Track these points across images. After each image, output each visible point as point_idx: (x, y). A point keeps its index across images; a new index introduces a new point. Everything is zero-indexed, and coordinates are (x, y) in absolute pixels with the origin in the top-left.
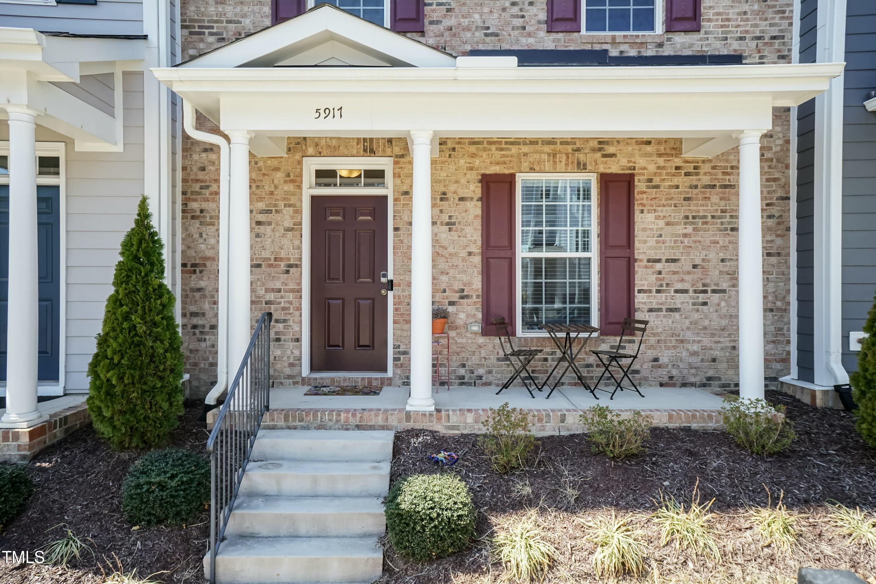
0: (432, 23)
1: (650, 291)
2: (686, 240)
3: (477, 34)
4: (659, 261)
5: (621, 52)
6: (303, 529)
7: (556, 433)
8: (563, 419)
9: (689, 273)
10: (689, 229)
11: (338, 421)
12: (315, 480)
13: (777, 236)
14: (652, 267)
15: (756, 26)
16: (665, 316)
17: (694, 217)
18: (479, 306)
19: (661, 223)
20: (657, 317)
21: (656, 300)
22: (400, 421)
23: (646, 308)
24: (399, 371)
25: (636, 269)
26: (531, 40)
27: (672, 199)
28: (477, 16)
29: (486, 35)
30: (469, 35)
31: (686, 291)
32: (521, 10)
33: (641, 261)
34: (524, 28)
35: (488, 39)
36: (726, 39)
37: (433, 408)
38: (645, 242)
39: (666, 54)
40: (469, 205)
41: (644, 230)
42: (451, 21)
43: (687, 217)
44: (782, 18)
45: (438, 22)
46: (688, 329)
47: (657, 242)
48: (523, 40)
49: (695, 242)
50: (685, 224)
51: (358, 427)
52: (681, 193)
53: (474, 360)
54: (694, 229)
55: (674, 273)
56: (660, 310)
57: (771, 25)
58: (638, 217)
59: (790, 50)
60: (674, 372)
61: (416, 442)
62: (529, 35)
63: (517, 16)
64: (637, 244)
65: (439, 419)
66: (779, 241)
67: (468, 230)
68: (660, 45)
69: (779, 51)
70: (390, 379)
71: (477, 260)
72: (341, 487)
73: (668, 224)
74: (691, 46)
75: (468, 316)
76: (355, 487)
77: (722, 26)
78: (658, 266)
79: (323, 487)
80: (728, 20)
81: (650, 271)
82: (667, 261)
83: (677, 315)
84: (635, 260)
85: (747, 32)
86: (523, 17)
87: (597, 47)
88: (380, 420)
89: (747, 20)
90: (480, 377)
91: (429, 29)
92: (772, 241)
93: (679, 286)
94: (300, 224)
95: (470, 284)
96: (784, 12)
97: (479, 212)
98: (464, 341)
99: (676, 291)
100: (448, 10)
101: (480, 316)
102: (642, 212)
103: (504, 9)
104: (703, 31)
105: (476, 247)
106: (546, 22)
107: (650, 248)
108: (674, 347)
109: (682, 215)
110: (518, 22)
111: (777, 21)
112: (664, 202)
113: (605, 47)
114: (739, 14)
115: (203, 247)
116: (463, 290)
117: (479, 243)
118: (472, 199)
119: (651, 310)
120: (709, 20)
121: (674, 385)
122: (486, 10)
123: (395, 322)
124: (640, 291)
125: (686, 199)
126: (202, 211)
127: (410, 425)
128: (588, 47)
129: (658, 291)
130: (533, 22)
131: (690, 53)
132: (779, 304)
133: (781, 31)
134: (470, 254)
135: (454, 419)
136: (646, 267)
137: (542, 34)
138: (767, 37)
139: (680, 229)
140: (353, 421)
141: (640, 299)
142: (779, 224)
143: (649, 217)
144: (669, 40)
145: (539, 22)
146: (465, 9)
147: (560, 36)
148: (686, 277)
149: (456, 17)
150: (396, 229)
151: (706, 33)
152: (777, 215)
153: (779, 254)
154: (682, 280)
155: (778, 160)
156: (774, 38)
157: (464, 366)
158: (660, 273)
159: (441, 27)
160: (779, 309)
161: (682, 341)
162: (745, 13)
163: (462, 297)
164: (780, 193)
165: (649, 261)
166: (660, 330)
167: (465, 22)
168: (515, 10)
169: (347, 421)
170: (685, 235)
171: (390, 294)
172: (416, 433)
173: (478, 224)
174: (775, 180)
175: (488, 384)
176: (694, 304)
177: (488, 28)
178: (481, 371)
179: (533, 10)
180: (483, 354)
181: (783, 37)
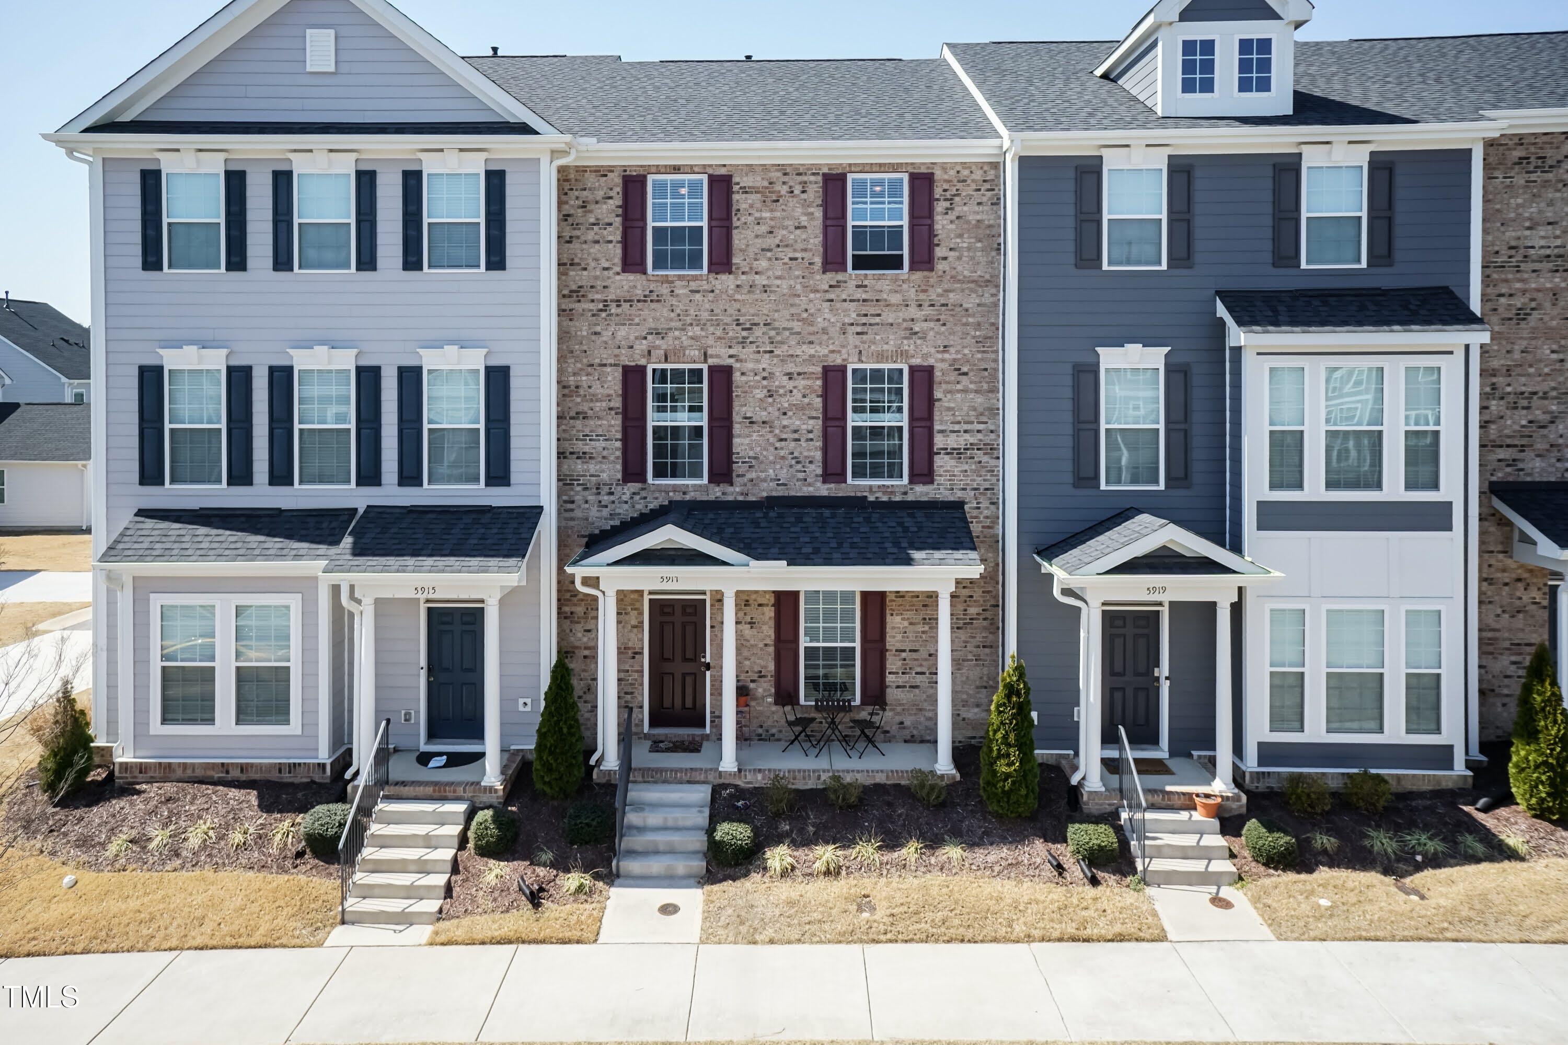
0: (738, 476)
1: (897, 673)
2: (924, 636)
3: (771, 484)
4: (904, 651)
5: (877, 498)
6: (661, 848)
7: (814, 787)
8: (819, 778)
9: (926, 660)
10: (926, 628)
11: (676, 778)
12: (666, 819)
13: (990, 633)
14: (899, 655)
15: (974, 480)
16: (908, 692)
17: (930, 619)
18: (773, 683)
19: (906, 623)
20: (902, 692)
21: (902, 679)
22: (715, 778)
23: (894, 685)
24: (714, 730)
25: (888, 656)
26: (811, 489)
27: (913, 605)
28: (771, 471)
29: (778, 485)
30: (765, 485)
31: (923, 673)
32: (804, 467)
33: (891, 650)
34: (806, 480)
35: (780, 488)
36: (952, 489)
37: (736, 770)
38: (894, 637)
39: (909, 499)
40: (766, 609)
41: (893, 628)
42: (753, 475)
43: (925, 619)
44: (992, 476)
45: (743, 476)
46: (925, 701)
47: (903, 637)
48: (805, 489)
49: (931, 637)
50: (924, 624)
51: (689, 782)
52: (920, 601)
53: (769, 723)
54: (930, 628)
55: (915, 660)
56: (904, 687)
57: (985, 480)
58: (889, 618)
59: (998, 499)
60: (915, 732)
61: (725, 793)
62: (809, 485)
63: (800, 471)
64: (888, 639)
65: (740, 777)
66: (991, 636)
67: (765, 628)
68: (905, 493)
69: (990, 499)
70: (708, 736)
71: (771, 649)
72: (681, 823)
73: (911, 624)
74: (927, 494)
75: (765, 690)
76: (688, 823)
77: (950, 480)
78: (904, 655)
79: (670, 823)
80: (954, 476)
81: (898, 658)
82: (910, 651)
83: (917, 691)
84: (887, 650)
85: (967, 484)
86: (805, 471)
87: (859, 494)
88: (702, 778)
89: (968, 476)
90: (773, 735)
91: (735, 479)
92: (986, 637)
93: (919, 670)
94: (642, 622)
95: (765, 667)
96: (993, 471)
97: (773, 614)
98: (761, 708)
99: (917, 673)
100: (750, 467)
101: (773, 690)
102: (892, 615)
103: (791, 466)
104: (936, 483)
105: (770, 641)
106: (822, 476)
107: (897, 641)
108: (915, 714)
109: (921, 617)
110: (801, 475)
111: (989, 477)
112: (908, 608)
113: (865, 494)
114: (962, 471)
115: (572, 639)
116: (761, 672)
117: (773, 637)
118: (767, 605)
119: (898, 687)
120: (940, 476)
121: (914, 742)
122: (778, 467)
123: (711, 694)
124: (890, 673)
125: (924, 606)
126: (572, 613)
127: (722, 781)
128: (853, 494)
129: (903, 673)
130: (812, 475)
131: (926, 499)
132: (991, 683)
133: (991, 484)
134: (766, 645)
135: (750, 777)
136: (895, 655)
137: (819, 484)
138: (982, 488)
139: (920, 628)
140: (685, 778)
141: (890, 679)
142: (991, 624)
143: (898, 619)
144: (911, 489)
145: (817, 476)
146: (763, 466)
147: (832, 486)
148: (924, 663)
149: (756, 472)
150: (712, 627)
151: (938, 485)
152: (990, 617)
153: (991, 647)
154: (921, 665)
155: (991, 578)
156: (987, 489)
157: (761, 727)
158: (905, 660)
159: (745, 479)
160: (991, 687)
161: (921, 710)
162: (966, 471)
163: (760, 677)
164: (993, 602)
165: (897, 651)
166: (904, 702)
167: (763, 475)
168: (799, 467)
169: (681, 777)
170: (923, 632)
171: (708, 673)
172: (725, 786)
173: (772, 623)
174: (988, 592)
175: (779, 740)
176: (929, 683)
177: (779, 480)
178: (774, 731)
179: (812, 467)
180: (775, 718)
181: (993, 489)
